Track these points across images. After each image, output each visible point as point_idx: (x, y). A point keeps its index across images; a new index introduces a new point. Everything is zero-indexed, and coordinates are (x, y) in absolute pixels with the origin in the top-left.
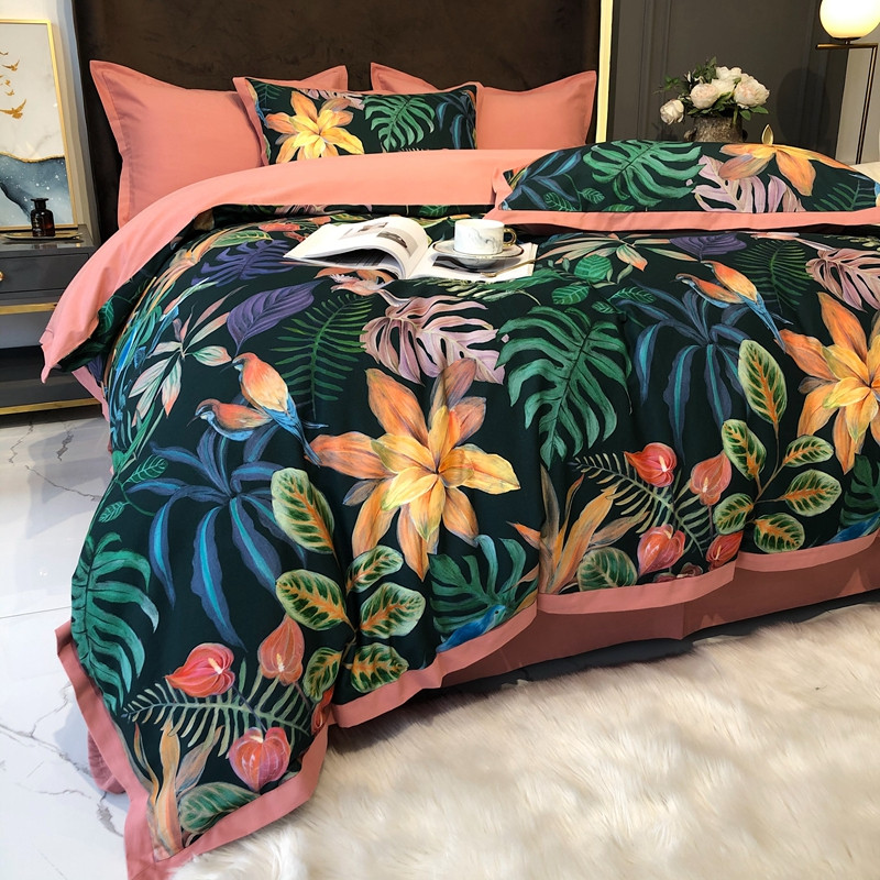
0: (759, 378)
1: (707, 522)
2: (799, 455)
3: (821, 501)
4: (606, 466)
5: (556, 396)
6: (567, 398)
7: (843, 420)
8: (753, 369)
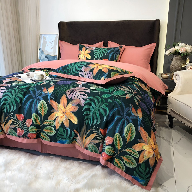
0: (42, 107)
1: (27, 130)
2: (48, 123)
3: (52, 133)
4: (12, 115)
5: (7, 102)
6: (9, 103)
7: (58, 119)
8: (41, 105)
